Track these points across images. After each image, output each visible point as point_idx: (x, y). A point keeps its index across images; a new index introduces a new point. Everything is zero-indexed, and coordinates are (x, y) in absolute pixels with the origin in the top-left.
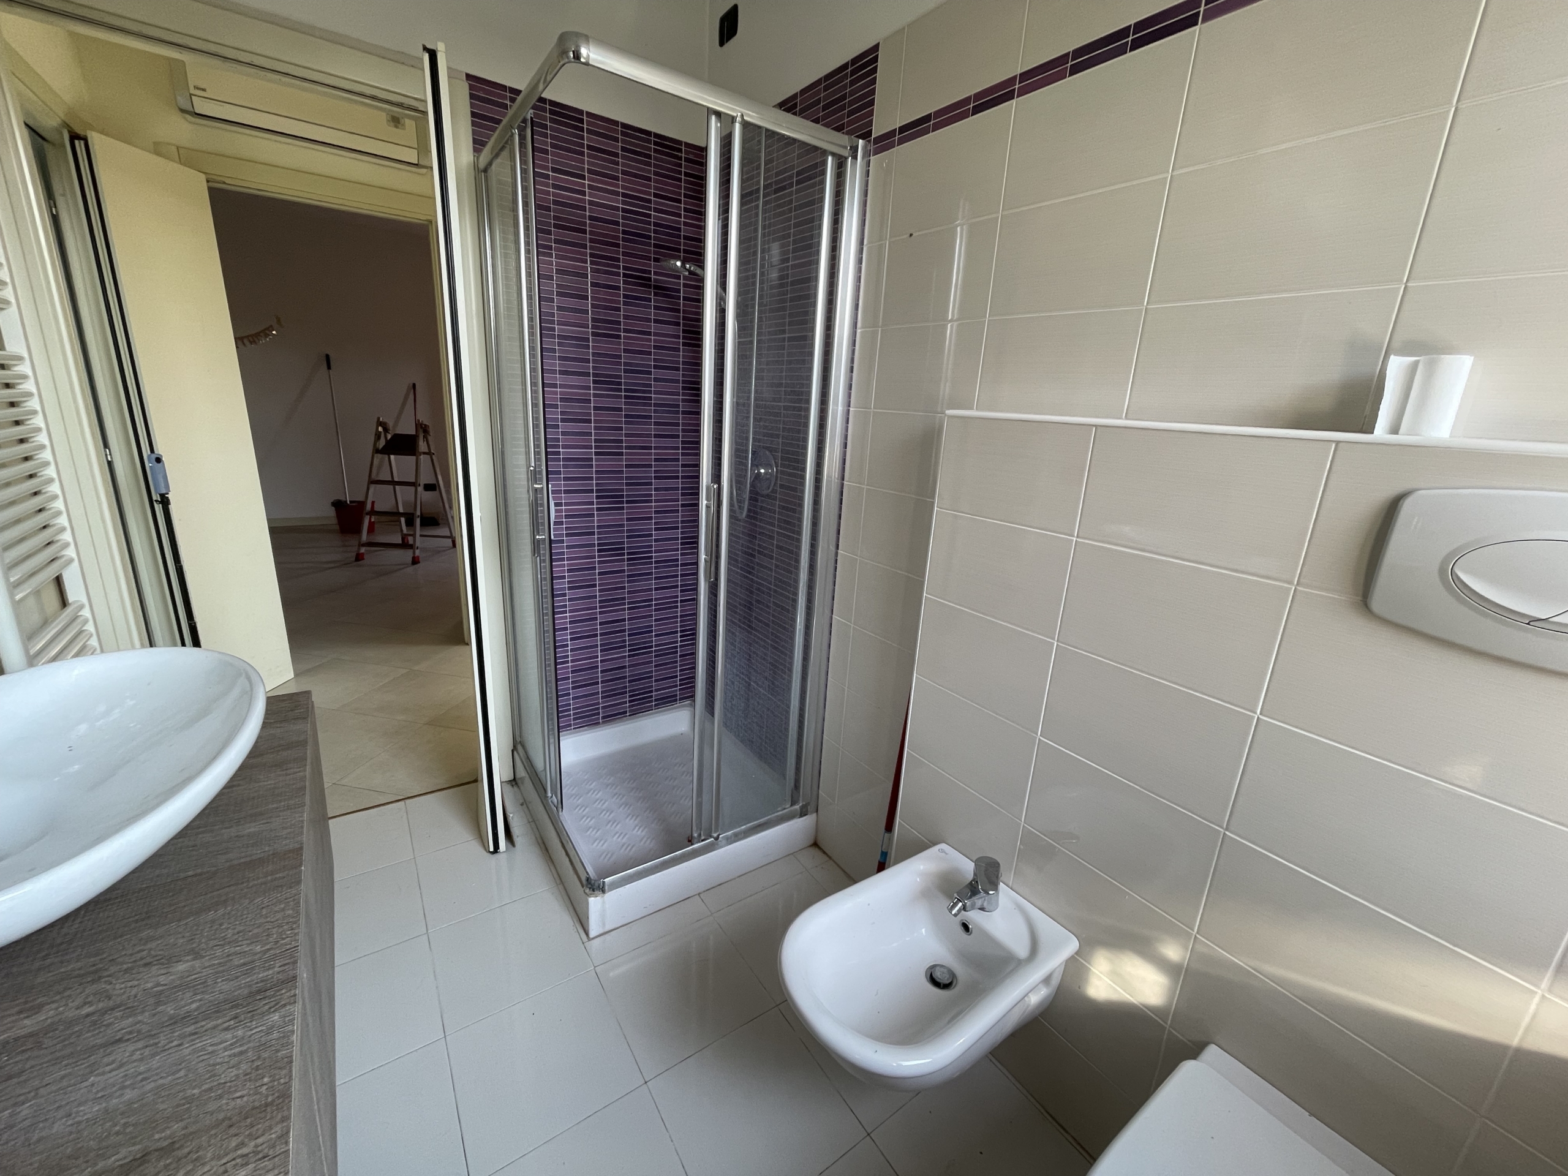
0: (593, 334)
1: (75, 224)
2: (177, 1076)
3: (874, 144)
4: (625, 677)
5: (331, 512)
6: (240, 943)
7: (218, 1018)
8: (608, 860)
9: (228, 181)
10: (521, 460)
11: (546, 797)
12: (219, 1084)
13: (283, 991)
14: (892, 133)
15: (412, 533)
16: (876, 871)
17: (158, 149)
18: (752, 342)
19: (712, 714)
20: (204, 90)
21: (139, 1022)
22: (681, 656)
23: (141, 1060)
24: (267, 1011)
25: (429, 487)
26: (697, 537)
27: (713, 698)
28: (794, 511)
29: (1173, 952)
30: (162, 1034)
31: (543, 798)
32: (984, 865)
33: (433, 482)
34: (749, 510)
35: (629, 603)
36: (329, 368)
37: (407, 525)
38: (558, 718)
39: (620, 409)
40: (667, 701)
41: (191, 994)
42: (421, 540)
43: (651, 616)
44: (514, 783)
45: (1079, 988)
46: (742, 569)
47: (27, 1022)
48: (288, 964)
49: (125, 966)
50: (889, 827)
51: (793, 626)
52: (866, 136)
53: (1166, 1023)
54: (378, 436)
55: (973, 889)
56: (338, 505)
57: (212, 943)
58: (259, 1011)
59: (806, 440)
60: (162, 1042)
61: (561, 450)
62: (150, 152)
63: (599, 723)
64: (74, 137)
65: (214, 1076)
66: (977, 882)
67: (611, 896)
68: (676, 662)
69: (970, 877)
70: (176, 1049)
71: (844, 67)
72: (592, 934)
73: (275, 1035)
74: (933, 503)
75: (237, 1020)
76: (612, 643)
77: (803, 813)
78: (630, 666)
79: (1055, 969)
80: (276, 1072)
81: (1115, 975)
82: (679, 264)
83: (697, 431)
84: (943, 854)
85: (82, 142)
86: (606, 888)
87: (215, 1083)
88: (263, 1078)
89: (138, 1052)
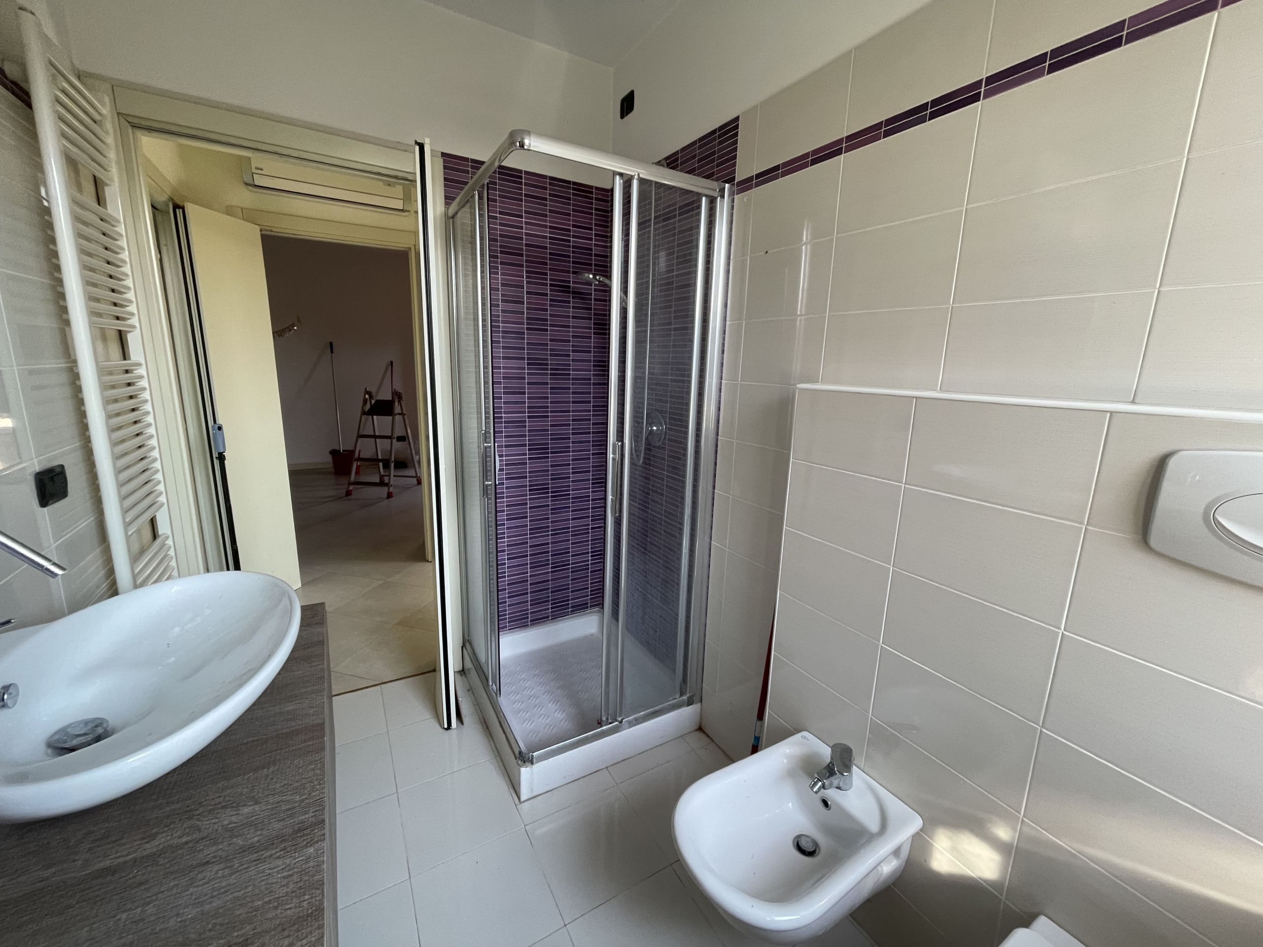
0: (528, 329)
1: (172, 264)
2: (247, 890)
3: (737, 186)
4: (548, 589)
5: (329, 458)
6: (285, 794)
7: (273, 849)
8: (536, 737)
9: (274, 229)
10: (474, 423)
11: (488, 685)
12: (275, 898)
13: (316, 831)
14: (750, 179)
15: (388, 474)
16: (750, 753)
17: (229, 211)
18: (646, 331)
19: (617, 621)
20: (262, 169)
21: (220, 849)
22: (591, 572)
23: (223, 877)
24: (305, 845)
25: (401, 439)
26: (606, 479)
27: (618, 607)
28: (679, 459)
29: (1003, 833)
30: (235, 860)
31: (485, 686)
32: (839, 750)
33: (404, 434)
34: (645, 458)
35: (552, 530)
36: (332, 352)
37: (384, 467)
38: (499, 620)
39: (547, 384)
40: (581, 608)
41: (254, 831)
42: (395, 479)
43: (568, 540)
44: (462, 673)
45: (925, 861)
46: (639, 504)
47: (148, 846)
48: (319, 810)
49: (210, 808)
50: (761, 716)
51: (680, 549)
52: (731, 181)
53: (1002, 895)
54: (365, 401)
55: (830, 771)
56: (334, 453)
57: (267, 793)
58: (301, 845)
59: (688, 404)
60: (236, 865)
61: (503, 415)
62: (223, 213)
63: (527, 626)
64: (176, 207)
65: (271, 892)
66: (833, 764)
67: (538, 767)
68: (588, 577)
69: (829, 760)
70: (246, 870)
71: (714, 132)
72: (523, 798)
73: (311, 864)
74: (789, 454)
75: (286, 851)
76: (539, 562)
77: (690, 703)
78: (552, 580)
79: (904, 842)
80: (314, 891)
81: (954, 850)
82: (591, 276)
83: (606, 398)
84: (805, 740)
85: (181, 210)
86: (535, 760)
87: (272, 898)
88: (304, 895)
89: (221, 872)
